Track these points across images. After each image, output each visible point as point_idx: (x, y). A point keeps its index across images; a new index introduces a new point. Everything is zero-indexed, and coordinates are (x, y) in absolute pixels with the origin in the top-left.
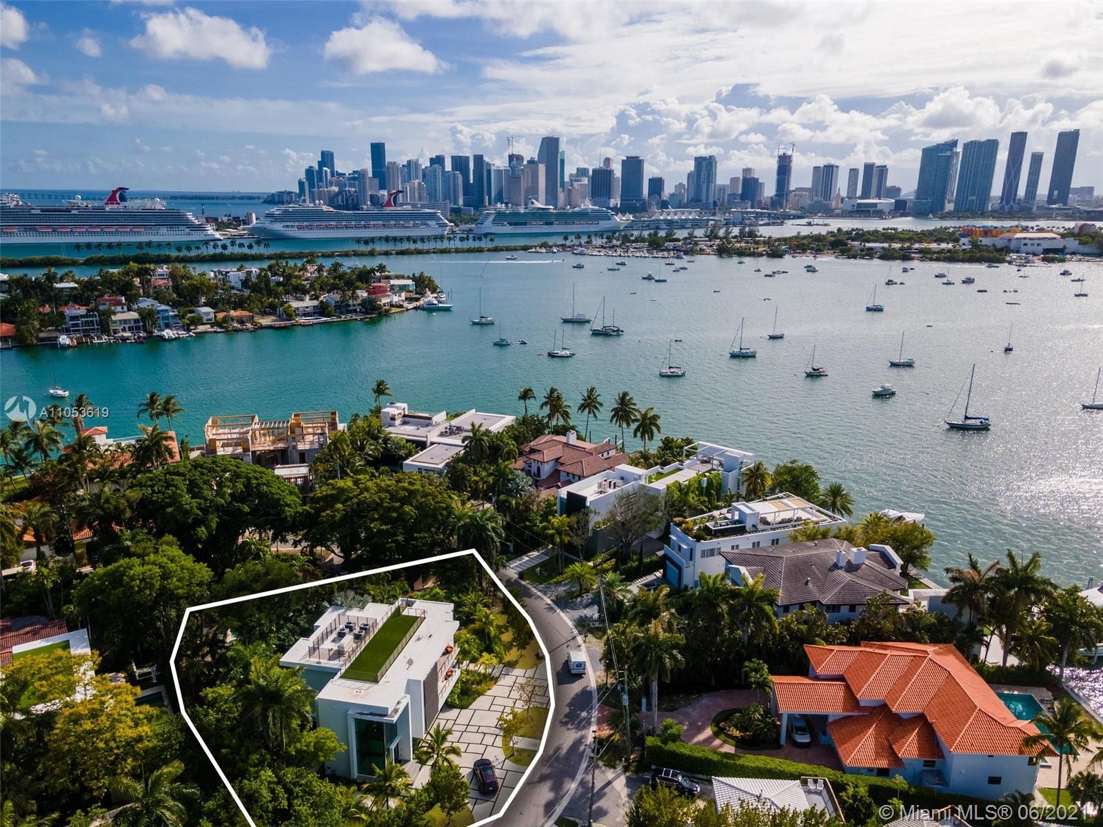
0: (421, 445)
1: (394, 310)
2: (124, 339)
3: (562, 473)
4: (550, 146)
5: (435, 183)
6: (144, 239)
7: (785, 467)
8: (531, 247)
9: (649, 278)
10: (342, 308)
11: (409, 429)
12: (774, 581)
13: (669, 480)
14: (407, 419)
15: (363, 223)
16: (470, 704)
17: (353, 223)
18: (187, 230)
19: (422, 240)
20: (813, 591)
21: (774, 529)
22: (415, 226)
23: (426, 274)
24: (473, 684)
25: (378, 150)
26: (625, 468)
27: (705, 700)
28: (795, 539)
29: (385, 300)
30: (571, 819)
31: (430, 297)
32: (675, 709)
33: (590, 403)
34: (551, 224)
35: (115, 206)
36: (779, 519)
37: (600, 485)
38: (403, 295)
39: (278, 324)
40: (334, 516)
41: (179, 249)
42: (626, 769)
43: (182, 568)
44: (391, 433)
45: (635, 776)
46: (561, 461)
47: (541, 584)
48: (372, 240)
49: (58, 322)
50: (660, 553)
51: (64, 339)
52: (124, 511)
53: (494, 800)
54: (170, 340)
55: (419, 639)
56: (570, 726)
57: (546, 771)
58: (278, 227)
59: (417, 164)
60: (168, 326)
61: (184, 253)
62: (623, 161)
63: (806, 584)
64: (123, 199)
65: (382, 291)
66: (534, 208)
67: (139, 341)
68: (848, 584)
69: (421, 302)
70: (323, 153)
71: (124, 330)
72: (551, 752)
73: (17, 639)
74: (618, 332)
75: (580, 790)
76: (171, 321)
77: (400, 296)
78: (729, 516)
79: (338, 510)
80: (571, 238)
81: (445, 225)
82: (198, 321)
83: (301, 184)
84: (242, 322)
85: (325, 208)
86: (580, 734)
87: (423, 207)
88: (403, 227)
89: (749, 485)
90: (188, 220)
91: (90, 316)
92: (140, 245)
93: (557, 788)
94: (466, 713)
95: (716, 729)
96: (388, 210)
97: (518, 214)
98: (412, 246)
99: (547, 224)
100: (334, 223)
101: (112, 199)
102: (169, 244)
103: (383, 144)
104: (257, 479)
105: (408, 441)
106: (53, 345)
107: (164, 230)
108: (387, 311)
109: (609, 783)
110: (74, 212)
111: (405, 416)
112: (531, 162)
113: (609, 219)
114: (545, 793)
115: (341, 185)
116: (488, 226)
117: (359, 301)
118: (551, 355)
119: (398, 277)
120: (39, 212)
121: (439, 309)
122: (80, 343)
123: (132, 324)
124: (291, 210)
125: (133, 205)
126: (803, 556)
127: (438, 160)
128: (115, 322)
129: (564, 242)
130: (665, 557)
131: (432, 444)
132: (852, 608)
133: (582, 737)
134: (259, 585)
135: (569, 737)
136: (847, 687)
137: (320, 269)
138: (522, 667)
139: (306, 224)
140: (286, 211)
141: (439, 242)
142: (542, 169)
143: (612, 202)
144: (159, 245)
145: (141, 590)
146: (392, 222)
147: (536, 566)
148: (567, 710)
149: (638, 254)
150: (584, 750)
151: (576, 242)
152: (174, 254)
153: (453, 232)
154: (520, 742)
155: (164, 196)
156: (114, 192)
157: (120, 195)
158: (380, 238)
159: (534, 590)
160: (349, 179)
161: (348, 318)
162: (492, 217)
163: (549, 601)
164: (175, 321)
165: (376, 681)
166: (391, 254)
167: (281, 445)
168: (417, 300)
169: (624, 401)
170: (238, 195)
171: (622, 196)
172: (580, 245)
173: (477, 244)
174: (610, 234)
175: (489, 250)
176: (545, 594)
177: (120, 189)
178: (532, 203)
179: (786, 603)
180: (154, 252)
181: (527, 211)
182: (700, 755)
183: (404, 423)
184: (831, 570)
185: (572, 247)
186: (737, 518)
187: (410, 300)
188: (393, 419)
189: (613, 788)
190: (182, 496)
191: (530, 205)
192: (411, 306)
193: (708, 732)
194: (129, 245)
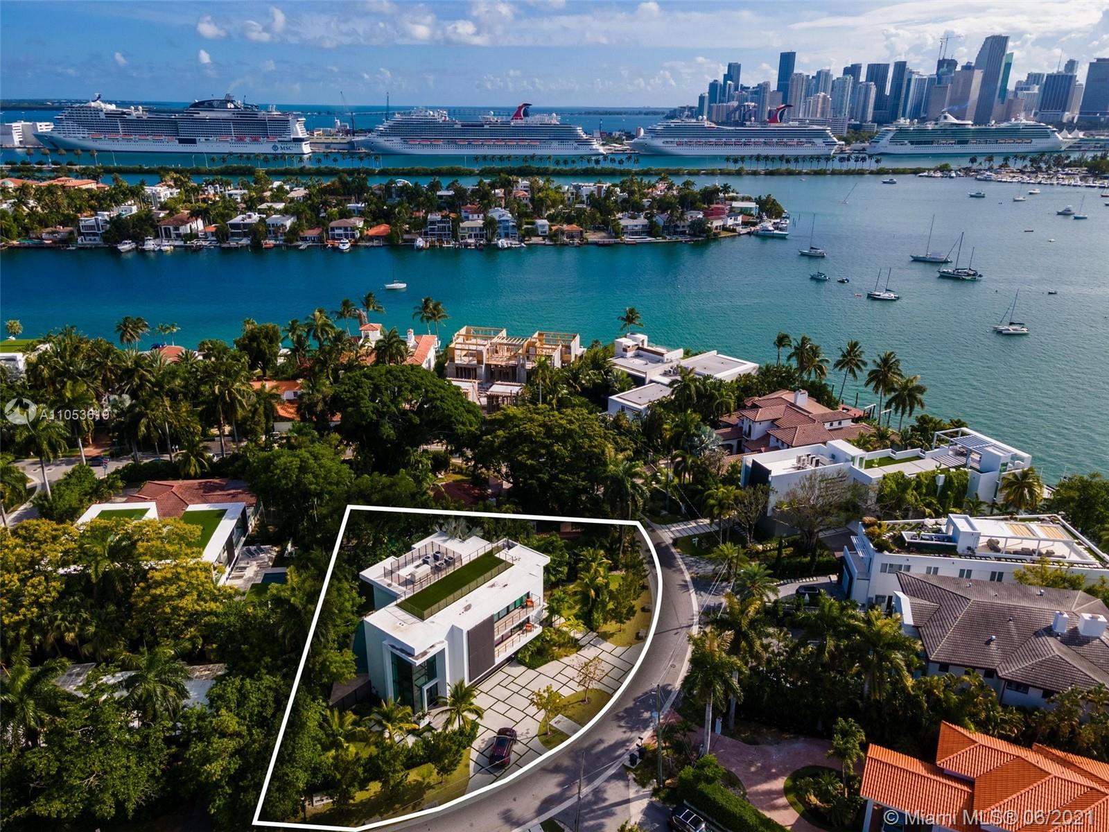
0: (639, 381)
1: (724, 234)
2: (467, 245)
3: (772, 438)
4: (995, 48)
5: (842, 97)
6: (530, 152)
7: (1081, 480)
8: (924, 170)
9: (1066, 213)
10: (670, 228)
11: (638, 363)
12: (942, 627)
13: (891, 469)
14: (641, 352)
15: (743, 140)
16: (539, 666)
17: (733, 140)
18: (576, 144)
19: (797, 159)
20: (994, 655)
21: (999, 559)
22: (800, 144)
23: (773, 197)
24: (554, 645)
25: (787, 60)
26: (841, 445)
27: (800, 746)
28: (1021, 578)
29: (717, 223)
30: (562, 825)
31: (768, 224)
32: (757, 743)
33: (850, 360)
34: (966, 142)
35: (519, 121)
36: (1019, 548)
37: (799, 459)
38: (740, 219)
39: (606, 240)
40: (494, 441)
41: (557, 163)
42: (655, 793)
43: (321, 466)
44: (615, 364)
45: (660, 805)
46: (776, 423)
47: (692, 555)
48: (742, 159)
49: (420, 226)
50: (838, 554)
51: (420, 242)
52: (316, 405)
53: (497, 774)
54: (503, 249)
55: (493, 586)
56: (622, 723)
57: (566, 762)
58: (658, 143)
59: (827, 74)
60: (507, 236)
61: (562, 167)
62: (1091, 64)
63: (988, 643)
64: (526, 114)
65: (718, 214)
66: (946, 124)
67: (479, 248)
68: (1052, 661)
69: (758, 227)
70: (730, 66)
71: (470, 237)
72: (586, 745)
73: (220, 498)
74: (974, 277)
75: (590, 797)
76: (510, 231)
77: (736, 220)
78: (944, 528)
79: (498, 437)
80: (979, 160)
81: (834, 144)
82: (533, 233)
83: (702, 98)
84: (571, 237)
85: (707, 124)
86: (628, 735)
87: (812, 122)
88: (786, 145)
89: (1008, 495)
90: (577, 135)
91: (444, 222)
92: (525, 158)
93: (567, 785)
94: (531, 673)
95: (790, 783)
96: (773, 126)
97: (925, 131)
98: (784, 167)
99: (960, 142)
100: (714, 140)
101: (517, 115)
102: (549, 157)
103: (794, 54)
104: (434, 392)
105: (629, 375)
106: (410, 245)
107: (555, 144)
108: (715, 235)
109: (628, 801)
110: (486, 127)
111: (639, 348)
112: (968, 67)
113: (1048, 136)
114: (550, 787)
115: (742, 99)
116: (885, 145)
117: (687, 223)
118: (872, 297)
119: (743, 199)
120: (459, 127)
121: (773, 237)
122: (432, 246)
123: (478, 232)
124: (672, 125)
125: (533, 120)
126: (1003, 606)
127: (853, 70)
128: (463, 229)
129: (969, 165)
130: (842, 560)
131: (651, 381)
132: (1047, 693)
133: (630, 740)
134: (375, 497)
135: (616, 734)
136: (971, 797)
137: (670, 188)
138: (614, 643)
139: (686, 140)
140: (668, 127)
141: (815, 163)
142: (978, 76)
143: (1067, 116)
144: (541, 158)
145: (279, 480)
146: (775, 140)
147: (695, 536)
148: (630, 704)
149: (1066, 182)
150: (623, 754)
151: (986, 165)
152: (552, 167)
153: (842, 152)
154: (559, 722)
155: (559, 112)
156: (520, 108)
157: (524, 110)
158: (751, 157)
159: (680, 561)
160: (752, 93)
161: (674, 239)
162: (891, 135)
163: (688, 578)
164: (514, 231)
165: (422, 618)
166: (760, 174)
167: (513, 362)
168: (754, 224)
169: (887, 364)
170: (644, 111)
171: (1082, 108)
172: (990, 169)
173: (859, 166)
174: (1035, 156)
175: (872, 173)
176: (688, 569)
177: (525, 105)
178: (946, 118)
179: (942, 658)
180: (535, 165)
181: (937, 127)
182: (736, 810)
183: (637, 356)
184: (1037, 634)
185: (976, 171)
186: (950, 533)
187: (745, 224)
188: (625, 350)
189: (628, 808)
190: (363, 399)
191: (942, 121)
192: (744, 231)
193: (779, 784)
194: (516, 157)
